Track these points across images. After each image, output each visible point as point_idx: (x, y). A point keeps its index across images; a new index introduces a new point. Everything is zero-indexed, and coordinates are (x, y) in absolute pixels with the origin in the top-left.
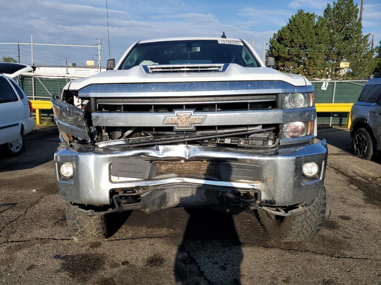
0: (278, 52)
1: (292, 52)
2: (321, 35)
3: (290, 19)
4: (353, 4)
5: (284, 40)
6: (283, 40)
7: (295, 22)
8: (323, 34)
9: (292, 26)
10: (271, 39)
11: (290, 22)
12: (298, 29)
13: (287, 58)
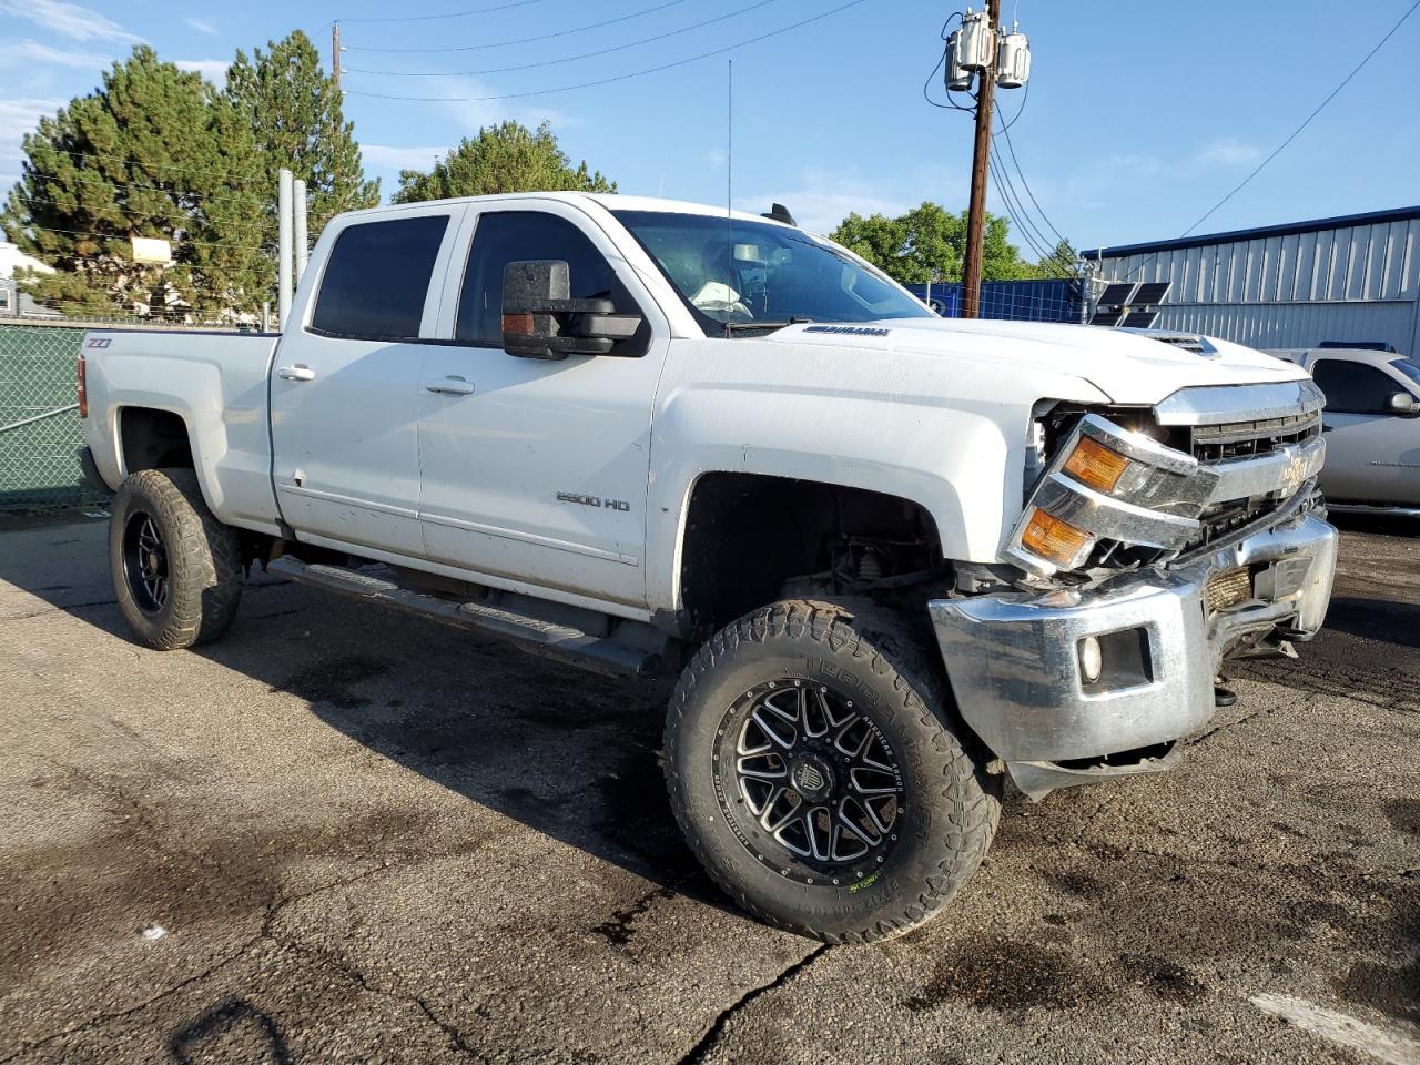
0: (78, 197)
1: (141, 208)
2: (239, 159)
3: (105, 74)
4: (321, 73)
5: (97, 154)
6: (92, 151)
7: (135, 91)
8: (243, 153)
9: (120, 103)
10: (27, 136)
11: (111, 85)
12: (149, 120)
13: (120, 227)
